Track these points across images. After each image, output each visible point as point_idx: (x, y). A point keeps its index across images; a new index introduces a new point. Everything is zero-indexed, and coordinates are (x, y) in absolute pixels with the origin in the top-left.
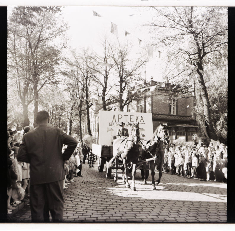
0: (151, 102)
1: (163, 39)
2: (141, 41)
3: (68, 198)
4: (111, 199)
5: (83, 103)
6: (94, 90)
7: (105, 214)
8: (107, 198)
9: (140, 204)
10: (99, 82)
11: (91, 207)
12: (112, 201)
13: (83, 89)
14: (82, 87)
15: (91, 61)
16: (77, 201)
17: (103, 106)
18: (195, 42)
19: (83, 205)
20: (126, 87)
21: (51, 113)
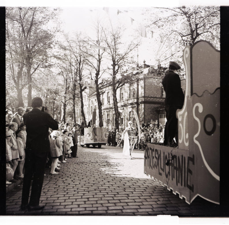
0: (143, 85)
1: (156, 21)
2: (133, 20)
3: (59, 179)
4: (103, 179)
5: (76, 87)
6: (87, 74)
7: (96, 194)
8: (100, 178)
9: (133, 184)
10: (92, 66)
11: (82, 187)
12: (105, 181)
13: (76, 72)
14: (76, 71)
15: (84, 45)
16: (69, 181)
17: (96, 89)
18: (188, 23)
19: (75, 185)
20: (118, 71)
21: (45, 97)
